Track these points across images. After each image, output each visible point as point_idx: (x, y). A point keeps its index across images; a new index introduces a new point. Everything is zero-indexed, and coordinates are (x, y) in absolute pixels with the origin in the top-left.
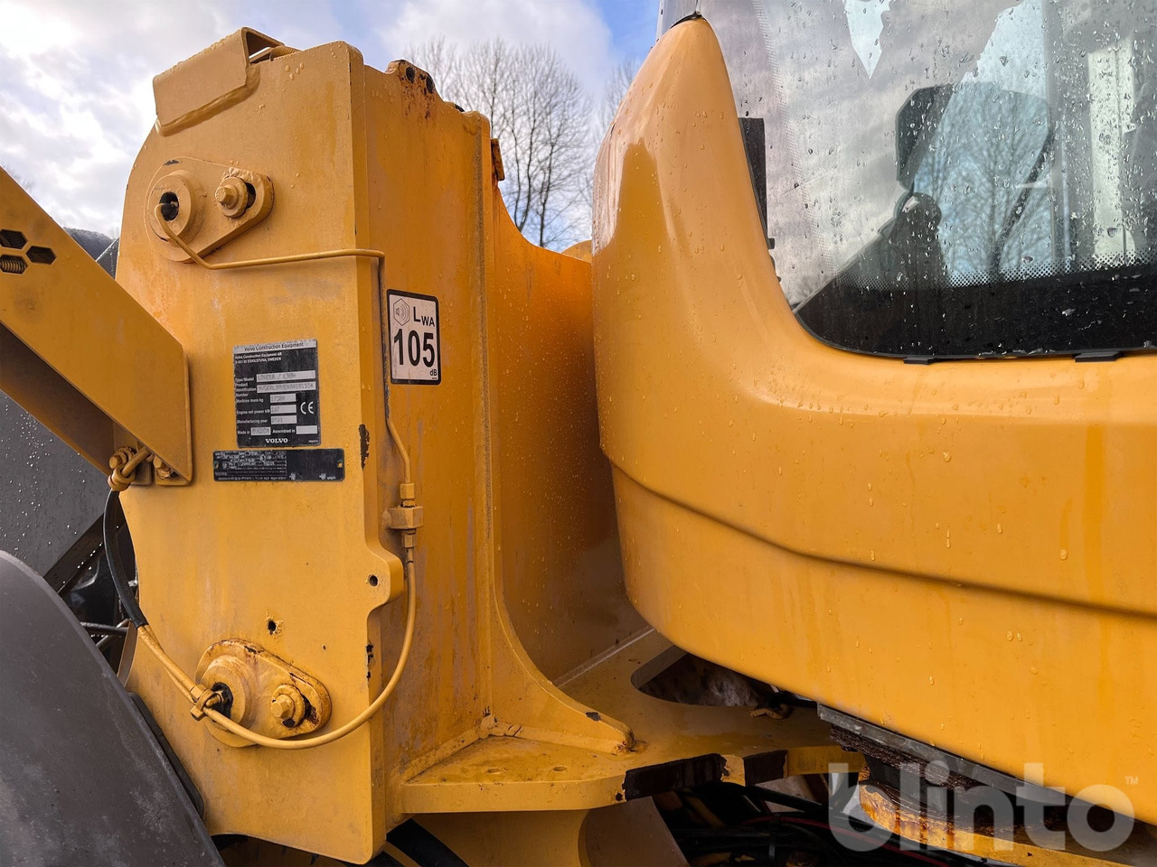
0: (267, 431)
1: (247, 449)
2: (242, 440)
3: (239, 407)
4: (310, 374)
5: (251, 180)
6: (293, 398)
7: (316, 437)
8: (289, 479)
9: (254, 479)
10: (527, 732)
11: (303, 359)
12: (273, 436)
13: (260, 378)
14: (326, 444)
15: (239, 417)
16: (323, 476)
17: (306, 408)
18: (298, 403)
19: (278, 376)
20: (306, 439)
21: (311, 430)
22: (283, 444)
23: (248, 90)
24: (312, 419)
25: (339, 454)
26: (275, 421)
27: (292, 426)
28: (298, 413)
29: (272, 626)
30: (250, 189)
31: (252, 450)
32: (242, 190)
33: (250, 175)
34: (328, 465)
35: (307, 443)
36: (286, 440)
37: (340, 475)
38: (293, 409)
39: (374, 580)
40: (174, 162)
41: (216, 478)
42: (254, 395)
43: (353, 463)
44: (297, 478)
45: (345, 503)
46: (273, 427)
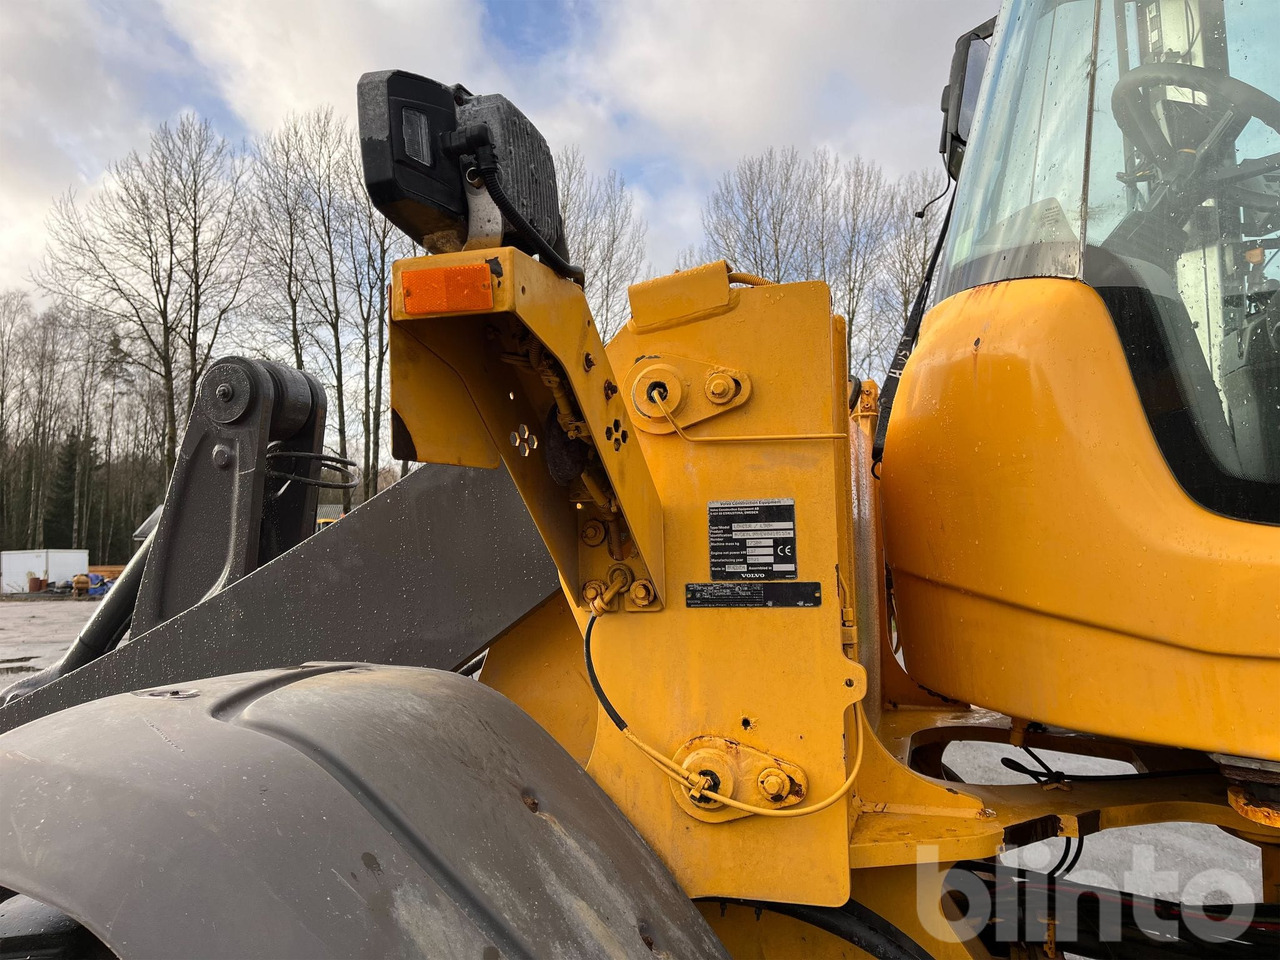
0: (744, 568)
1: (723, 582)
2: (715, 575)
3: (713, 549)
4: (789, 525)
5: (738, 377)
6: (770, 542)
7: (794, 573)
8: (765, 605)
9: (729, 606)
10: (893, 808)
11: (784, 513)
12: (749, 572)
13: (735, 526)
14: (802, 578)
15: (713, 557)
16: (801, 603)
17: (783, 551)
18: (775, 547)
19: (754, 526)
20: (783, 574)
21: (790, 567)
22: (760, 578)
23: (729, 308)
24: (792, 559)
25: (817, 586)
26: (750, 560)
27: (770, 564)
28: (775, 554)
29: (746, 723)
30: (737, 383)
31: (727, 583)
32: (732, 385)
33: (733, 372)
34: (808, 594)
35: (783, 578)
36: (763, 575)
37: (817, 602)
38: (771, 551)
39: (849, 683)
40: (656, 357)
41: (689, 605)
42: (731, 540)
43: (829, 593)
44: (774, 605)
45: (821, 625)
46: (749, 565)
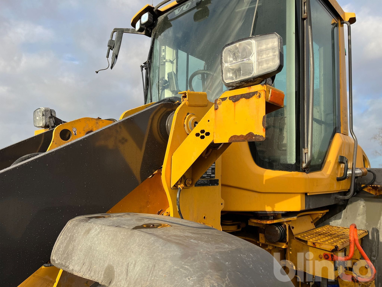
0: (206, 175)
1: (202, 179)
4: (214, 164)
6: (211, 169)
7: (214, 177)
8: (210, 185)
9: (203, 186)
12: (207, 176)
14: (216, 178)
16: (215, 185)
17: (213, 171)
18: (212, 170)
21: (214, 175)
22: (209, 178)
24: (214, 173)
25: (218, 180)
26: (207, 173)
27: (210, 175)
28: (212, 172)
29: (205, 218)
31: (203, 180)
34: (217, 182)
35: (213, 178)
36: (209, 177)
37: (218, 184)
38: (211, 171)
39: (222, 204)
41: (195, 186)
43: (220, 182)
45: (218, 190)
46: (207, 175)
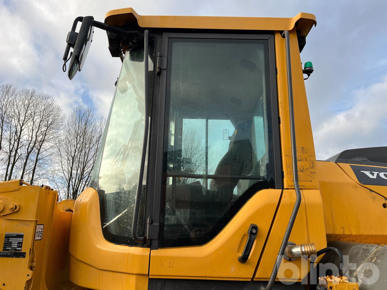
0: (10, 248)
2: (4, 250)
3: (4, 244)
4: (22, 239)
5: (16, 205)
6: (17, 243)
7: (21, 250)
8: (13, 257)
9: (5, 257)
11: (21, 236)
12: (11, 249)
13: (10, 239)
14: (22, 251)
15: (4, 245)
16: (21, 257)
17: (19, 245)
18: (18, 244)
19: (15, 239)
20: (18, 250)
21: (20, 249)
22: (13, 251)
23: (18, 190)
24: (21, 247)
25: (25, 253)
26: (12, 247)
27: (16, 248)
28: (18, 246)
29: (4, 284)
30: (16, 207)
31: (6, 252)
32: (15, 207)
33: (16, 204)
34: (23, 255)
36: (14, 250)
37: (24, 257)
39: (28, 275)
42: (9, 242)
43: (27, 255)
44: (15, 257)
45: (24, 262)
46: (12, 248)
